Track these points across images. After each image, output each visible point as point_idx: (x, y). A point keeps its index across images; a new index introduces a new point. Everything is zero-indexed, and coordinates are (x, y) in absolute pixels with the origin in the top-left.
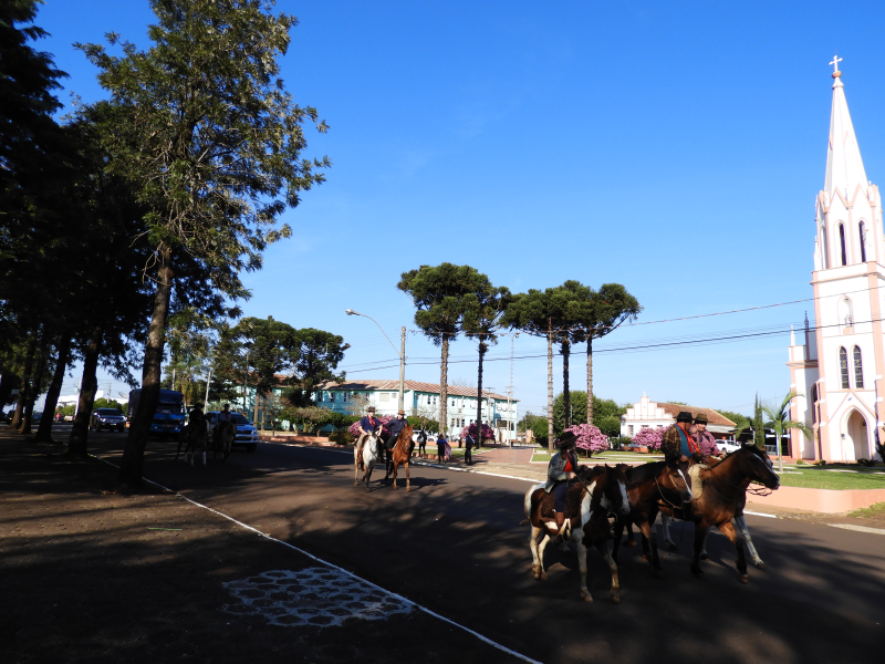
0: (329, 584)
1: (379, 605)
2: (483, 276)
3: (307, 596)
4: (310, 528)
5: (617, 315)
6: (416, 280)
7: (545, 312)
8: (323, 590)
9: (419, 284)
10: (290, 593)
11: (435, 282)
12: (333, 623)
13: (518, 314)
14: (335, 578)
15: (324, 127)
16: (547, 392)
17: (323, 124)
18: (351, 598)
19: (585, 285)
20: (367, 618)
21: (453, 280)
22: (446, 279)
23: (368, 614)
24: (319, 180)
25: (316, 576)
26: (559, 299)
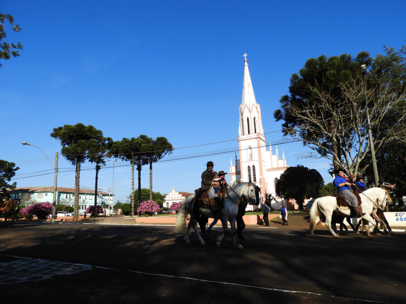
0: (34, 265)
1: (71, 269)
2: (99, 131)
3: (20, 271)
4: (9, 247)
5: (163, 152)
6: (63, 131)
7: (131, 149)
8: (30, 268)
9: (65, 133)
10: (7, 271)
11: (74, 133)
12: (44, 278)
13: (118, 150)
14: (37, 262)
15: (17, 29)
16: (131, 187)
17: (17, 26)
18: (52, 268)
19: (150, 137)
20: (67, 274)
21: (84, 132)
22: (80, 131)
23: (66, 272)
24: (15, 54)
25: (22, 263)
26: (138, 143)
